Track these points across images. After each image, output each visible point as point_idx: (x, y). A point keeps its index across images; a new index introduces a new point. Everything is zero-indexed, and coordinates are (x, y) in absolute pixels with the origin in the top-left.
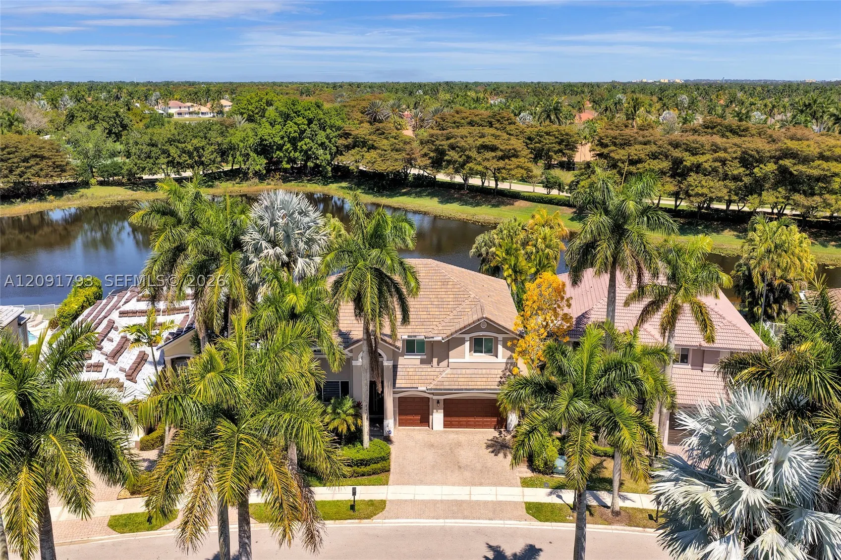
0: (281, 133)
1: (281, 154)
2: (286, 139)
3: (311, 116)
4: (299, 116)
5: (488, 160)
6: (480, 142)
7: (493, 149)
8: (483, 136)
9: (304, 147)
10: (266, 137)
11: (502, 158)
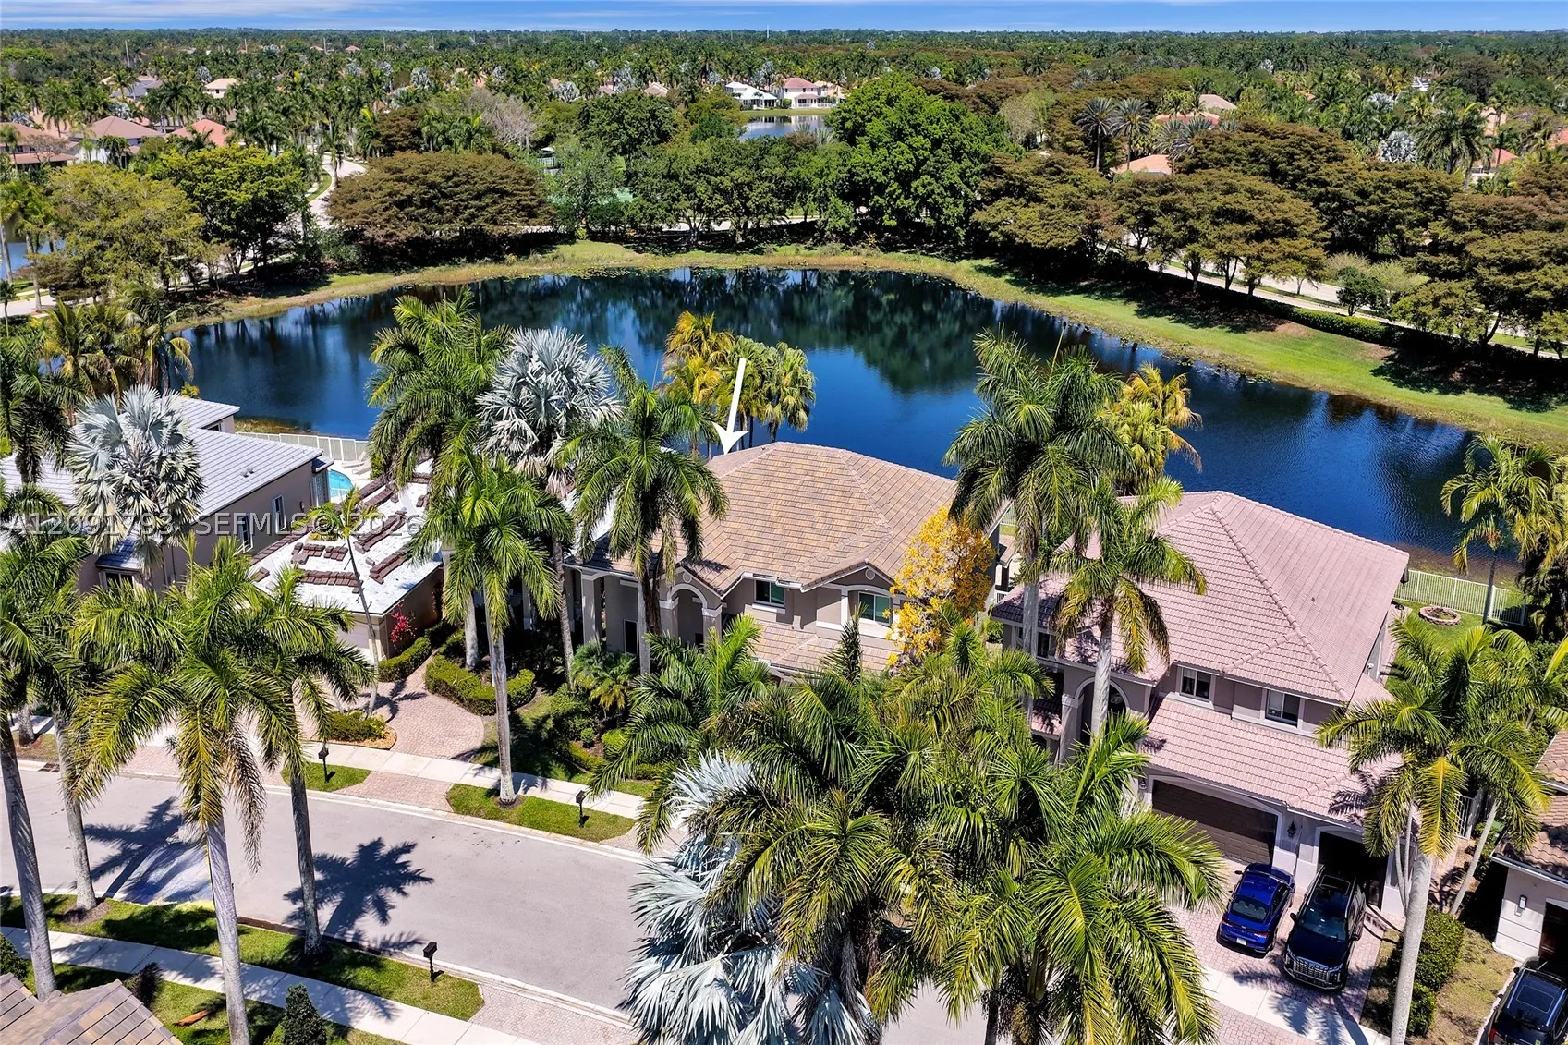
0: (884, 164)
1: (882, 201)
2: (892, 174)
3: (938, 134)
4: (918, 133)
5: (1229, 239)
6: (1220, 201)
7: (1243, 218)
8: (1230, 190)
9: (921, 191)
10: (858, 170)
11: (1259, 237)
